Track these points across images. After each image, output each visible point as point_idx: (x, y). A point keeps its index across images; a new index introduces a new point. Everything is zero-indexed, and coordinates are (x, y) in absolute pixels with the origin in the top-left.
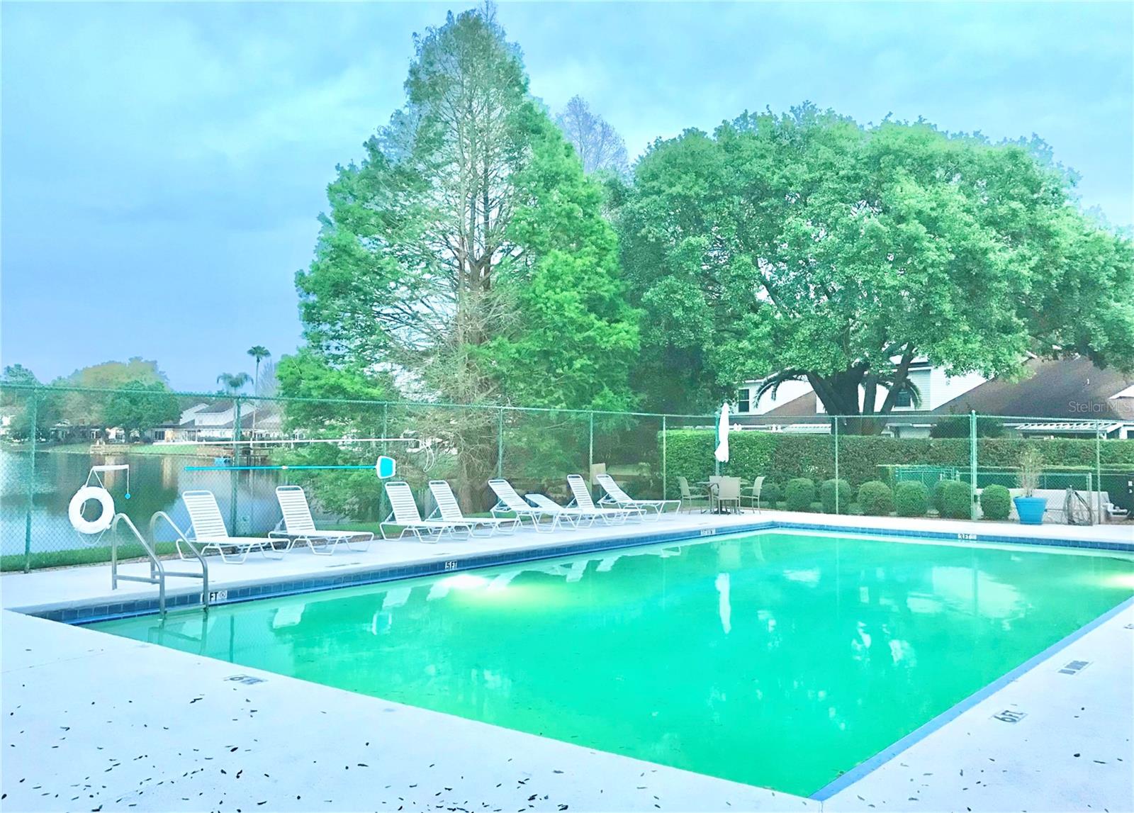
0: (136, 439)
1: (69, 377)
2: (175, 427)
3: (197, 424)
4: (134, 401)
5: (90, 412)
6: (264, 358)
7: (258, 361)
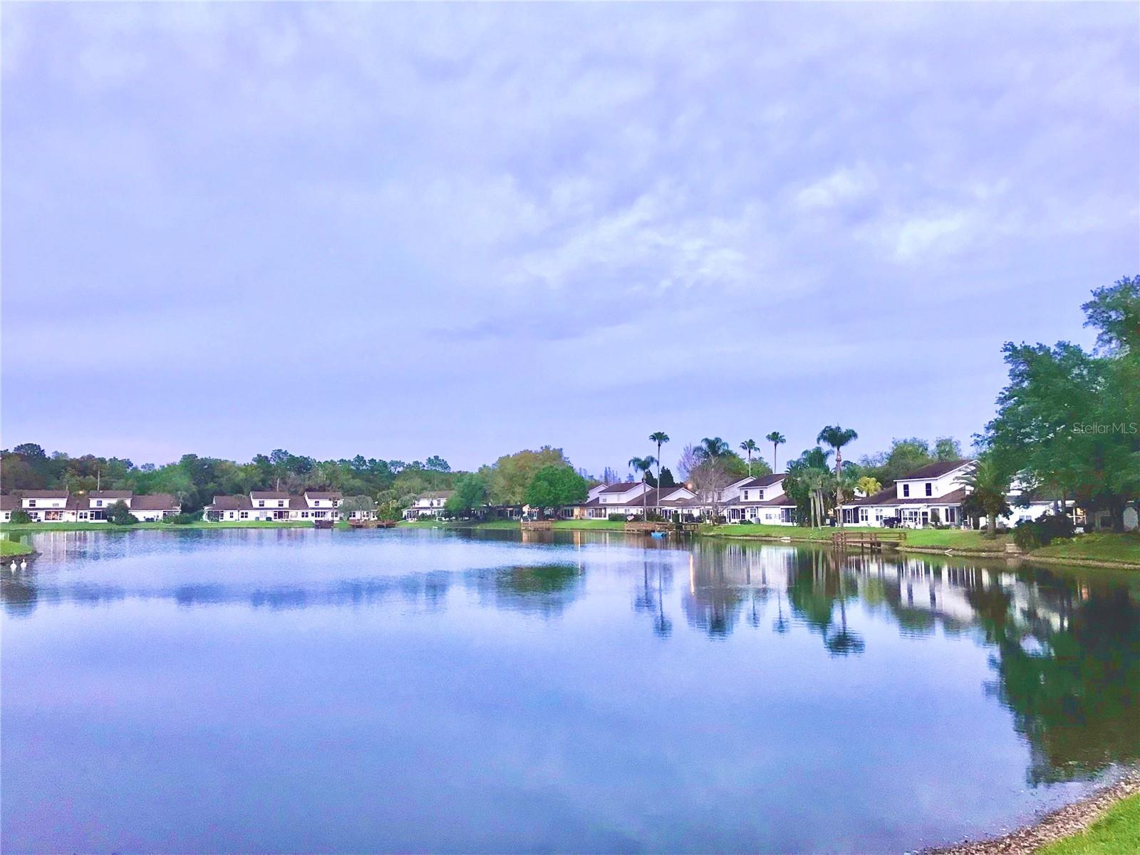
0: (549, 516)
1: (493, 464)
2: (582, 506)
3: (601, 502)
4: (551, 484)
5: (514, 493)
6: (664, 443)
7: (659, 445)
